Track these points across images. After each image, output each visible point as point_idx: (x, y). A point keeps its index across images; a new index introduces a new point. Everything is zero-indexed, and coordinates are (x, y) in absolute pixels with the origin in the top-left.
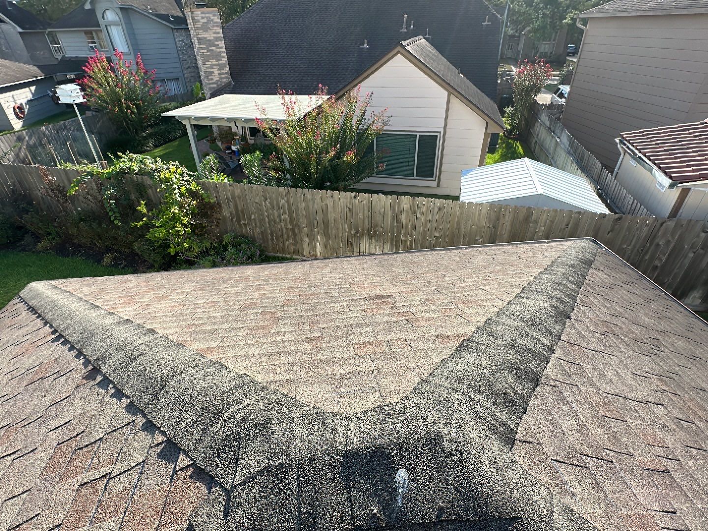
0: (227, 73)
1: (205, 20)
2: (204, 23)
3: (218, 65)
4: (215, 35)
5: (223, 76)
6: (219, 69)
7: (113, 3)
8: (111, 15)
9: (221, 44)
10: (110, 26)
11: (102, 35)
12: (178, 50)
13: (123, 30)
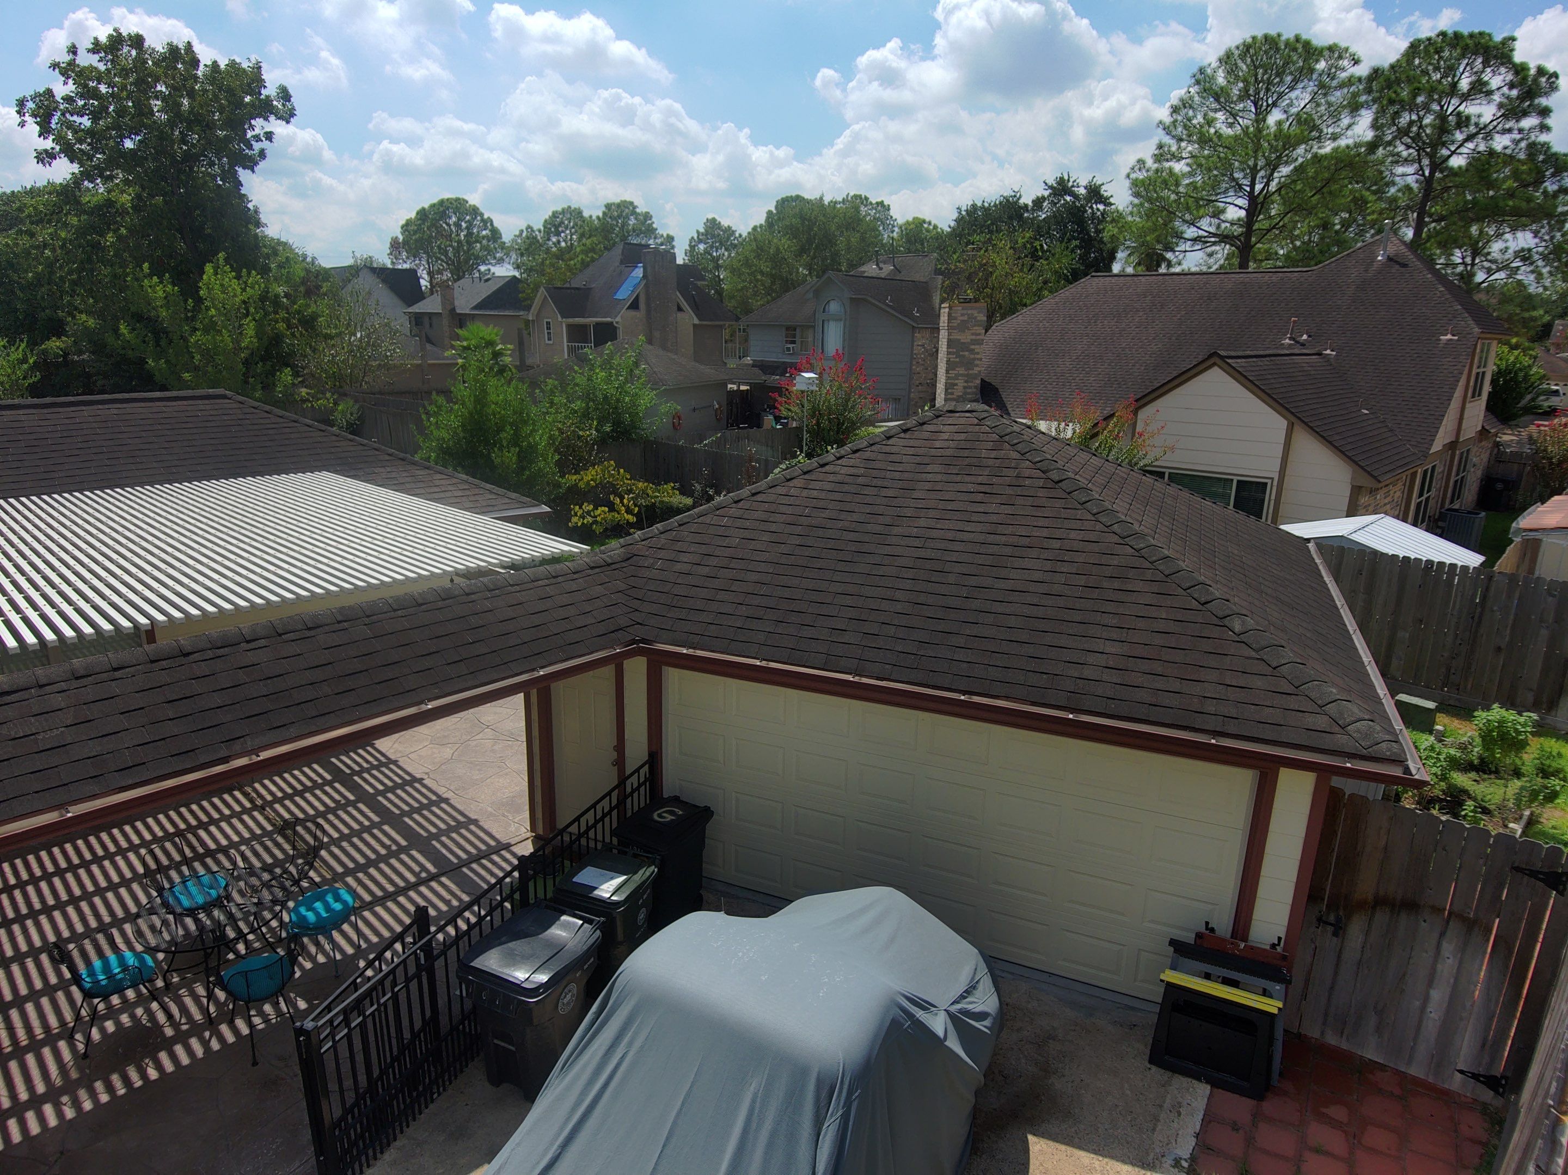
0: (976, 387)
1: (965, 318)
2: (963, 321)
3: (967, 375)
4: (974, 337)
5: (969, 391)
6: (966, 382)
7: (843, 291)
8: (834, 307)
9: (979, 349)
10: (828, 321)
11: (810, 332)
12: (912, 358)
13: (845, 327)
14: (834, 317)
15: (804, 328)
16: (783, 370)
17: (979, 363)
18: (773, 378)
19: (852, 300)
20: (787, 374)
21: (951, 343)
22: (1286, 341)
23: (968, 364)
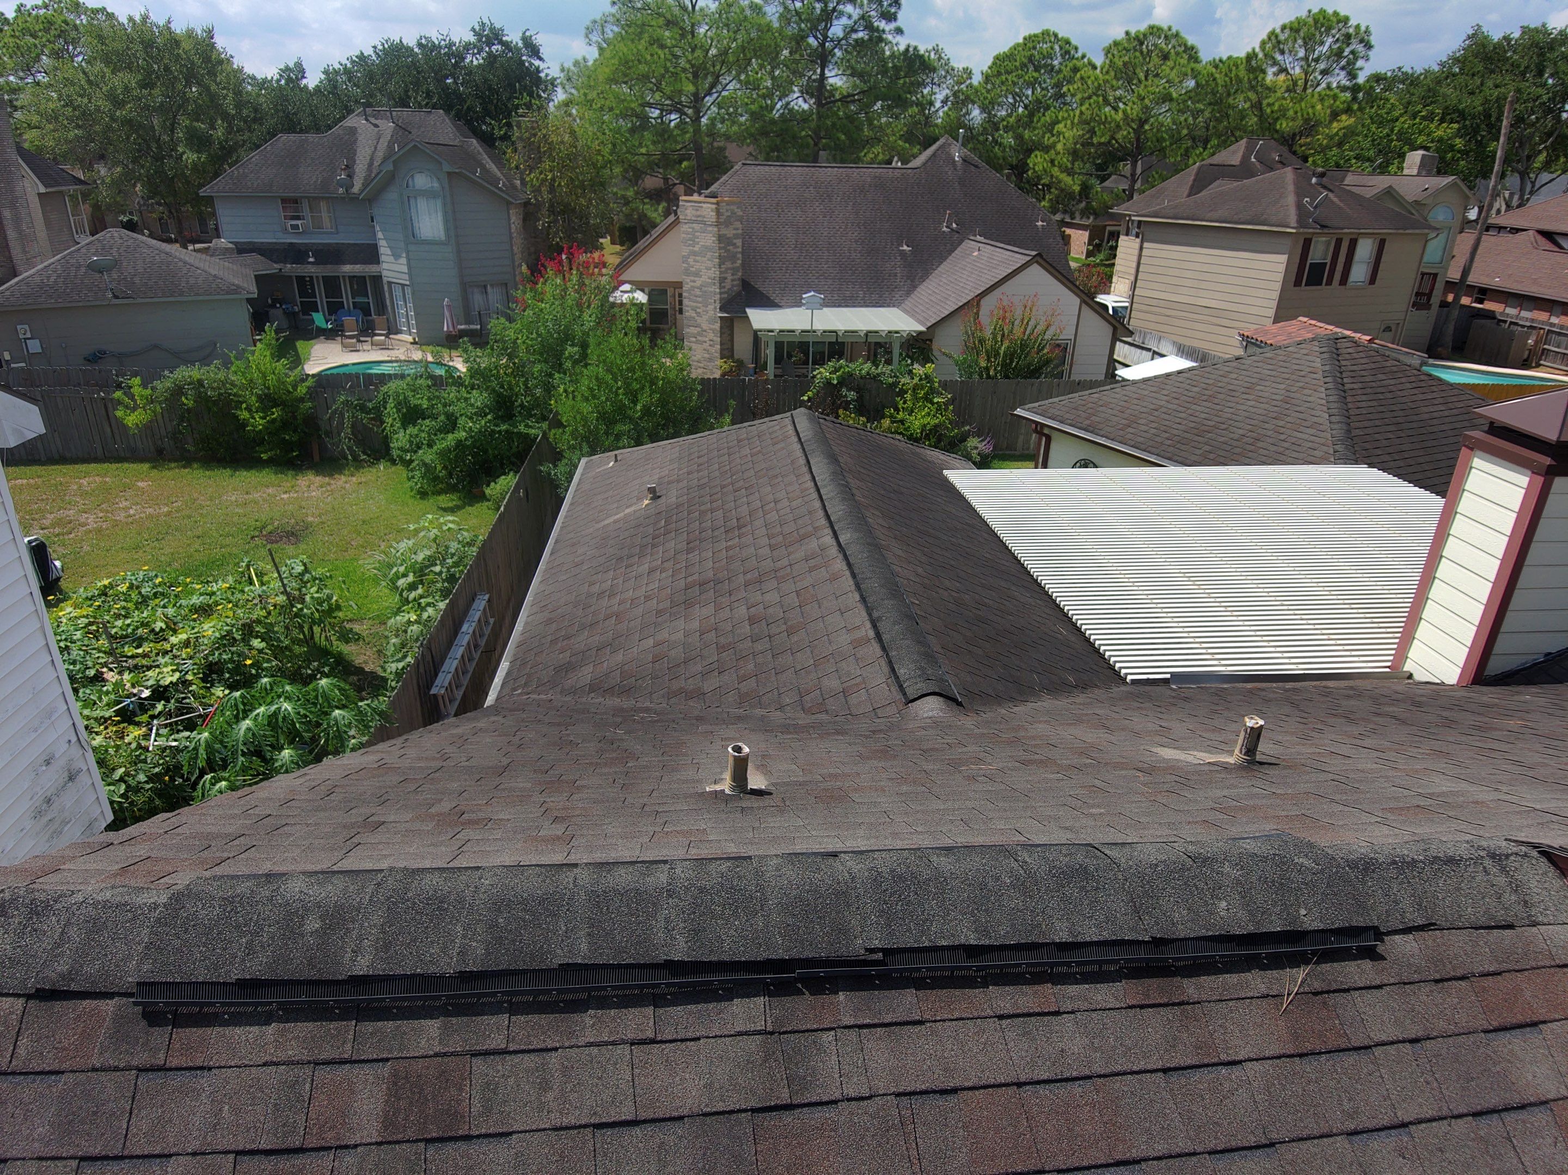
0: (739, 279)
3: (733, 269)
4: (735, 232)
5: (735, 283)
6: (733, 274)
7: (441, 163)
8: (422, 181)
9: (739, 242)
10: (415, 198)
11: (323, 204)
12: (511, 238)
13: (444, 205)
14: (429, 194)
15: (314, 201)
16: (296, 254)
17: (740, 256)
18: (289, 266)
19: (449, 174)
20: (311, 260)
21: (720, 238)
22: (945, 229)
23: (733, 258)
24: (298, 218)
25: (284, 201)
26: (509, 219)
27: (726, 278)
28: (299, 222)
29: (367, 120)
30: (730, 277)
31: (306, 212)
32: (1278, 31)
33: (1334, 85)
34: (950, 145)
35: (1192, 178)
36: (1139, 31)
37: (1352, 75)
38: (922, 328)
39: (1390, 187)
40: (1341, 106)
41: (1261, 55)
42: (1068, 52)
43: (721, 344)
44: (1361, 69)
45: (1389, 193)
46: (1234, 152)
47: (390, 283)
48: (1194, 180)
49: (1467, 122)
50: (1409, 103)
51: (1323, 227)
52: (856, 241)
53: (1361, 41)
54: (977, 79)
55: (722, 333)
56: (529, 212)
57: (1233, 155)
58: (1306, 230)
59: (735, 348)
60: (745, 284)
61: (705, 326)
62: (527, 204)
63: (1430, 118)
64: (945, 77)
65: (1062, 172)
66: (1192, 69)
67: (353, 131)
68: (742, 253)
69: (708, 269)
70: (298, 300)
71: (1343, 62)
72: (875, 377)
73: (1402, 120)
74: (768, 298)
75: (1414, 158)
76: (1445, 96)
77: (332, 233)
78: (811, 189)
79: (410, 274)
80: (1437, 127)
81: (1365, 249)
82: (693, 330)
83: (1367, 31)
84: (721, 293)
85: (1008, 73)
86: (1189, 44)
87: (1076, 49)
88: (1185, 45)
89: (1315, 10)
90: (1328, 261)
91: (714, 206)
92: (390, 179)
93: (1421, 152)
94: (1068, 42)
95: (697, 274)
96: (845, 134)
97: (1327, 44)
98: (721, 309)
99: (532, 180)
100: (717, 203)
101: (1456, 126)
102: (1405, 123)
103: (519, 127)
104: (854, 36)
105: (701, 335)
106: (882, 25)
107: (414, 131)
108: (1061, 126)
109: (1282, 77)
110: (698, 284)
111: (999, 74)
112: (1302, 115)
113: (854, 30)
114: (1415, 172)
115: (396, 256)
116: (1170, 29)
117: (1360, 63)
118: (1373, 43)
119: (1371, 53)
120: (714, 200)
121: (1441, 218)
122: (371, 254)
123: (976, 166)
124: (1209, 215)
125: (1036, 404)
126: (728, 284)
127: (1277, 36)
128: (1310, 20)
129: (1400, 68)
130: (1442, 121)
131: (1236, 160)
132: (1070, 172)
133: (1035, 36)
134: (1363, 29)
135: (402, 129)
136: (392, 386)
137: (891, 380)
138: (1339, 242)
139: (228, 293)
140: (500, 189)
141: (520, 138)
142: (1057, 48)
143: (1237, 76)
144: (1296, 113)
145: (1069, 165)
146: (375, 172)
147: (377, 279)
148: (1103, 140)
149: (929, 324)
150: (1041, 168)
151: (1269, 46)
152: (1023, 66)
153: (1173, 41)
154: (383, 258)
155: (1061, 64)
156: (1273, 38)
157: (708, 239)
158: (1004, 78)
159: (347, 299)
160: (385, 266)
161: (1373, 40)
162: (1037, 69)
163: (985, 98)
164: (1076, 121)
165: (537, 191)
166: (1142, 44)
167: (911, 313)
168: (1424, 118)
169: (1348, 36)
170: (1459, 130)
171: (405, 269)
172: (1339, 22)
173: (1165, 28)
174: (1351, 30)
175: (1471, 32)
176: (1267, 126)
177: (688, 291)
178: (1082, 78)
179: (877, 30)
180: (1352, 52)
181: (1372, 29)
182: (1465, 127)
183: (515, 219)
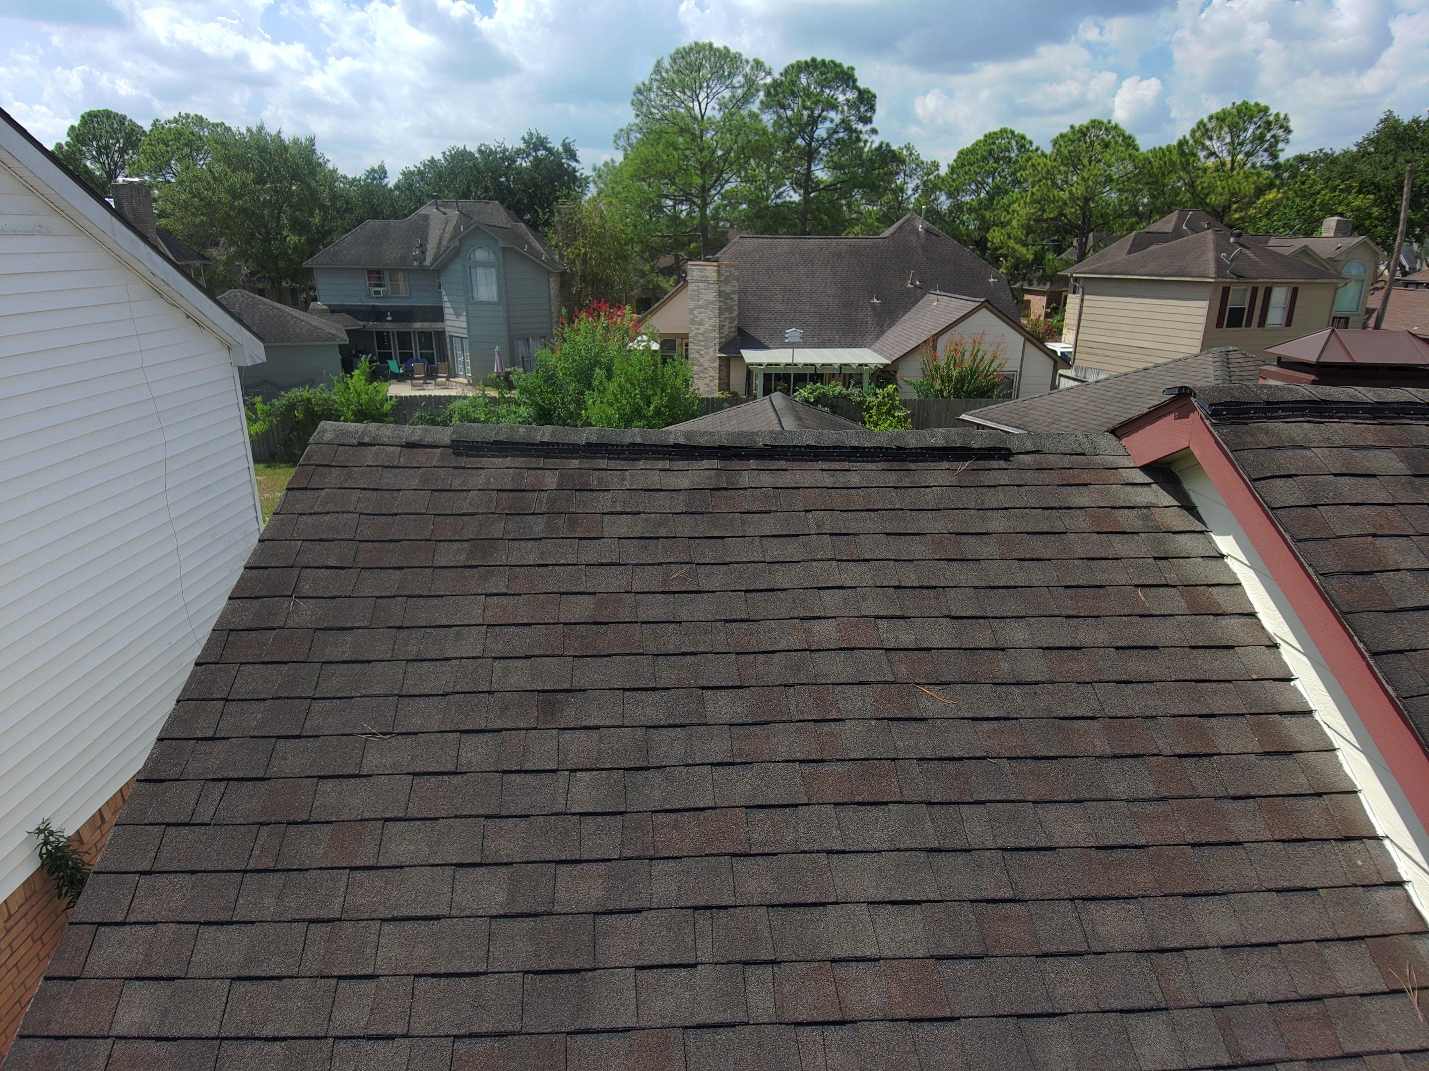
1: (728, 274)
2: (726, 276)
3: (730, 318)
4: (732, 288)
6: (730, 323)
7: (497, 241)
8: (481, 255)
9: (736, 297)
10: (475, 268)
11: (400, 276)
12: (550, 300)
13: (498, 273)
14: (484, 265)
15: (393, 271)
16: (378, 314)
17: (736, 308)
18: (371, 323)
19: (503, 249)
20: (389, 318)
21: (720, 294)
22: (909, 285)
23: (730, 310)
24: (380, 286)
25: (370, 272)
26: (549, 285)
27: (724, 326)
28: (381, 289)
29: (437, 209)
30: (727, 324)
31: (387, 281)
32: (1206, 120)
33: (1258, 164)
34: (914, 219)
35: (1130, 244)
36: (1082, 125)
37: (1274, 156)
38: (888, 362)
39: (1306, 246)
40: (1264, 182)
41: (1191, 142)
42: (1023, 146)
43: (720, 379)
44: (1282, 150)
45: (1305, 251)
46: (1168, 222)
47: (451, 337)
48: (1132, 245)
49: (1382, 193)
50: (1329, 179)
51: (1239, 277)
52: (834, 297)
53: (1281, 127)
54: (943, 171)
55: (720, 371)
56: (565, 280)
57: (1167, 224)
58: (1224, 280)
59: (731, 382)
60: (741, 331)
61: (706, 365)
62: (563, 273)
63: (1348, 190)
64: (916, 169)
65: (1016, 243)
66: (1130, 155)
67: (426, 218)
68: (739, 306)
69: (710, 318)
70: (377, 351)
71: (1266, 145)
72: (845, 396)
73: (1323, 192)
74: (759, 342)
75: (1331, 223)
76: (1361, 172)
77: (405, 298)
78: (797, 255)
79: (469, 328)
80: (1355, 198)
81: (1279, 296)
82: (696, 368)
83: (1286, 118)
84: (720, 338)
85: (971, 164)
86: (1127, 134)
87: (1031, 143)
88: (1123, 135)
89: (1238, 103)
90: (1246, 306)
91: (716, 268)
92: (456, 253)
93: (1336, 218)
94: (1023, 138)
95: (701, 323)
96: (827, 215)
97: (1250, 131)
98: (720, 351)
99: (568, 254)
100: (718, 266)
101: (1372, 197)
102: (1326, 195)
103: (559, 213)
104: (836, 136)
105: (703, 372)
106: (860, 126)
107: (475, 218)
108: (1016, 205)
109: (1212, 159)
110: (701, 331)
111: (963, 165)
112: (1229, 190)
113: (835, 132)
114: (1332, 234)
115: (458, 315)
116: (1109, 122)
117: (1280, 146)
118: (1291, 128)
119: (1291, 137)
120: (716, 264)
121: (1354, 272)
122: (437, 314)
123: (937, 236)
124: (1139, 271)
125: (978, 411)
126: (726, 331)
127: (1205, 125)
128: (1234, 111)
129: (1321, 150)
130: (1359, 192)
131: (1169, 228)
132: (1025, 244)
133: (994, 133)
134: (1282, 116)
135: (466, 216)
136: (457, 404)
137: (859, 399)
138: (1255, 290)
139: (326, 340)
140: (543, 261)
141: (560, 222)
142: (1014, 143)
143: (1170, 159)
144: (1223, 188)
145: (1023, 238)
146: (443, 249)
147: (441, 334)
148: (1052, 215)
149: (894, 359)
150: (998, 240)
151: (1198, 134)
152: (984, 158)
153: (1113, 133)
154: (447, 317)
155: (1017, 156)
156: (1201, 127)
157: (710, 295)
158: (967, 169)
159: (416, 351)
160: (448, 323)
161: (1292, 125)
162: (996, 160)
163: (951, 186)
164: (1028, 200)
165: (572, 262)
166: (1085, 135)
167: (880, 352)
168: (1342, 191)
169: (1269, 123)
170: (1375, 200)
171: (465, 325)
172: (1260, 111)
173: (1106, 121)
174: (1271, 118)
175: (1383, 117)
176: (1199, 199)
177: (693, 337)
178: (1033, 165)
179: (856, 131)
180: (1273, 136)
181: (1290, 117)
182: (1380, 197)
183: (554, 285)
